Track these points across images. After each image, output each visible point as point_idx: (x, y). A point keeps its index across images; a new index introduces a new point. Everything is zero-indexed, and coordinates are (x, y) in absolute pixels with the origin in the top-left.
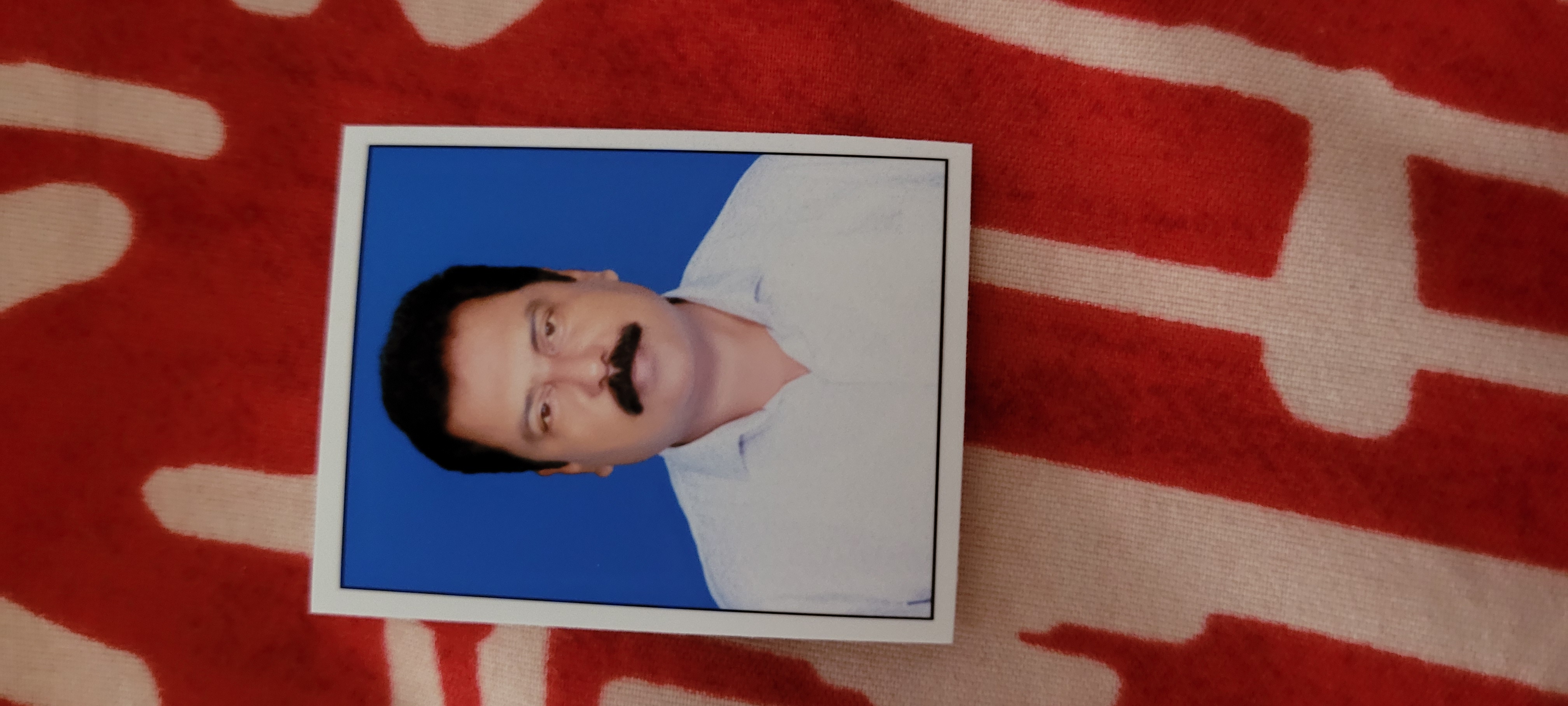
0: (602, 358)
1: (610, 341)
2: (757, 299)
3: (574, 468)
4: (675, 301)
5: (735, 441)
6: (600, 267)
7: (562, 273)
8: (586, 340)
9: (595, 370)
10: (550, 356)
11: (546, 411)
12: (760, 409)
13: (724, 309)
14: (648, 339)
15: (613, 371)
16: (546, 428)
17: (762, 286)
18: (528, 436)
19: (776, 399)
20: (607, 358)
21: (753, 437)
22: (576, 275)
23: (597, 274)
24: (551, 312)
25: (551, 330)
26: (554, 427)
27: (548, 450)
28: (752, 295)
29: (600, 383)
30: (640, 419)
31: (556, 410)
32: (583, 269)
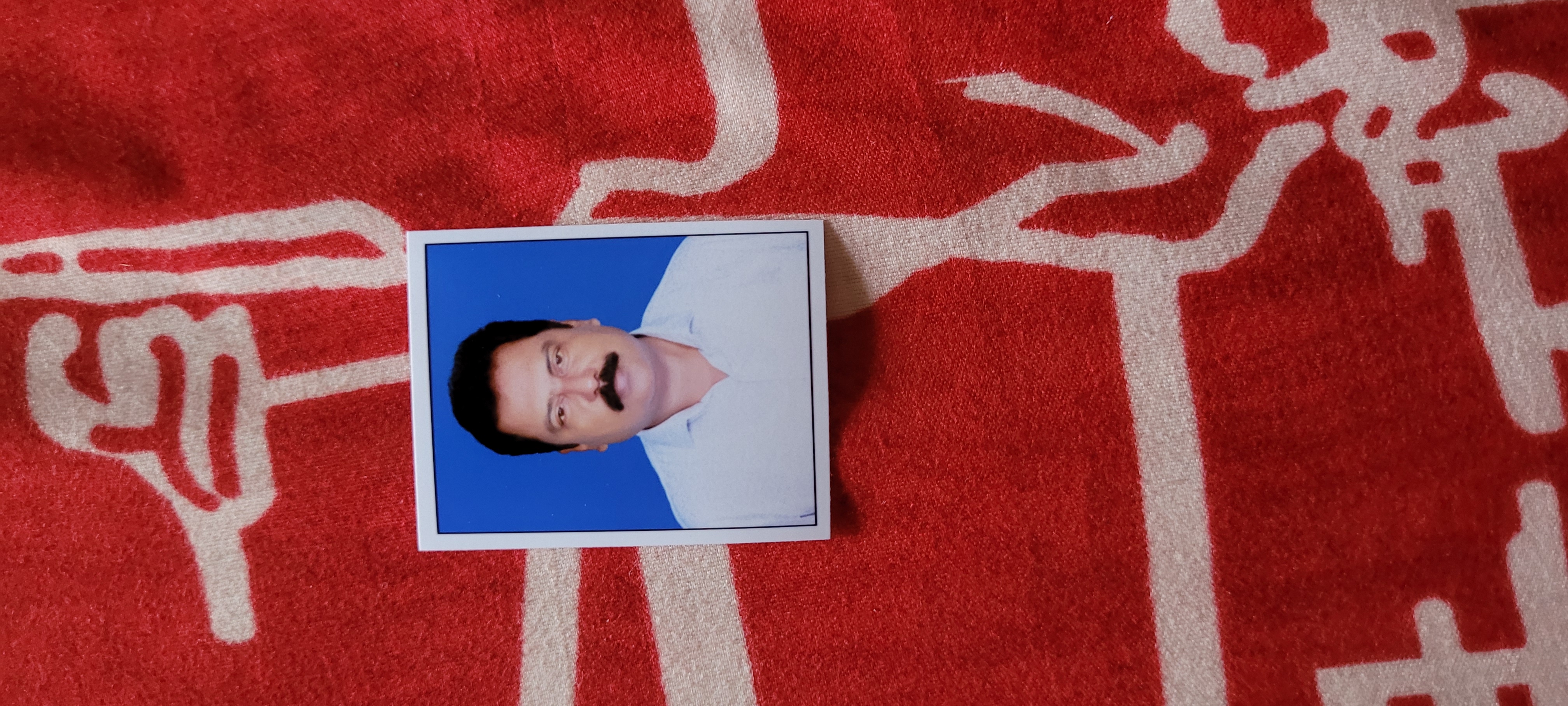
0: (595, 376)
1: (599, 365)
2: (691, 332)
3: (583, 447)
4: (638, 336)
5: (686, 423)
6: (589, 318)
7: (563, 323)
8: (583, 365)
9: (591, 384)
10: (560, 377)
11: (562, 413)
12: (698, 402)
13: (670, 340)
14: (622, 362)
15: (602, 384)
16: (562, 423)
17: (694, 322)
18: (552, 429)
19: (708, 395)
20: (597, 376)
21: (696, 420)
22: (573, 323)
23: (586, 322)
24: (558, 348)
25: (559, 360)
26: (567, 422)
27: (565, 437)
28: (687, 329)
29: (595, 393)
30: (622, 413)
31: (568, 412)
32: (577, 319)
